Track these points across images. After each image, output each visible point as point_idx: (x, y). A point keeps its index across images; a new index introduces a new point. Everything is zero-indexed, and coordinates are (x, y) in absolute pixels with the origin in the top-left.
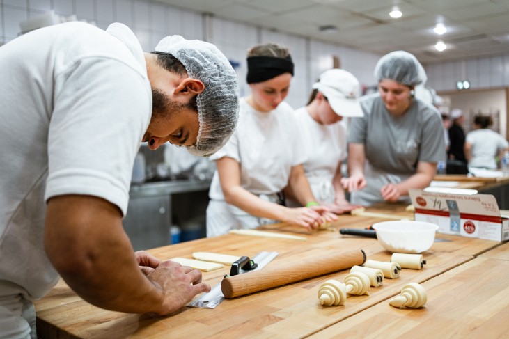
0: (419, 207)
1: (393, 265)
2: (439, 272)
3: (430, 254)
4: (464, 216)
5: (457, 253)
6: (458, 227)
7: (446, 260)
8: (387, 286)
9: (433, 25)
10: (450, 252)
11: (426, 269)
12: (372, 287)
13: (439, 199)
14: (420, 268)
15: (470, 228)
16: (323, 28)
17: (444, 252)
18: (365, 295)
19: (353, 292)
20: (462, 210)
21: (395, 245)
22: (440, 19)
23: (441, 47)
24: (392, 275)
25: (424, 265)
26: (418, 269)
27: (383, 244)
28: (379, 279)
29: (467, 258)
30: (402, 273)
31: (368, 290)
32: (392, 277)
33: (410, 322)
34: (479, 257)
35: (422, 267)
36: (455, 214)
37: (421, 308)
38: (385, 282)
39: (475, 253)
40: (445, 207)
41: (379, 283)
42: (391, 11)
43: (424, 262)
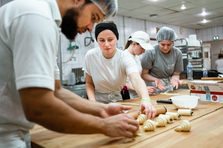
0: (192, 90)
1: (178, 114)
2: (199, 117)
3: (196, 110)
4: (212, 93)
5: (208, 109)
6: (210, 98)
7: (203, 112)
8: (174, 123)
9: (201, 12)
10: (205, 109)
11: (193, 116)
12: (168, 123)
13: (201, 86)
14: (190, 115)
15: (215, 98)
16: (151, 16)
17: (202, 108)
18: (164, 126)
19: (159, 125)
20: (211, 90)
21: (180, 106)
22: (204, 9)
23: (205, 21)
24: (177, 118)
25: (192, 114)
26: (189, 116)
27: (175, 106)
28: (171, 120)
29: (212, 111)
30: (182, 117)
31: (166, 125)
32: (177, 119)
33: (183, 137)
34: (218, 111)
35: (191, 115)
36: (208, 93)
37: (188, 131)
38: (173, 121)
39: (216, 109)
40: (203, 89)
41: (171, 122)
42: (182, 7)
43: (192, 113)
